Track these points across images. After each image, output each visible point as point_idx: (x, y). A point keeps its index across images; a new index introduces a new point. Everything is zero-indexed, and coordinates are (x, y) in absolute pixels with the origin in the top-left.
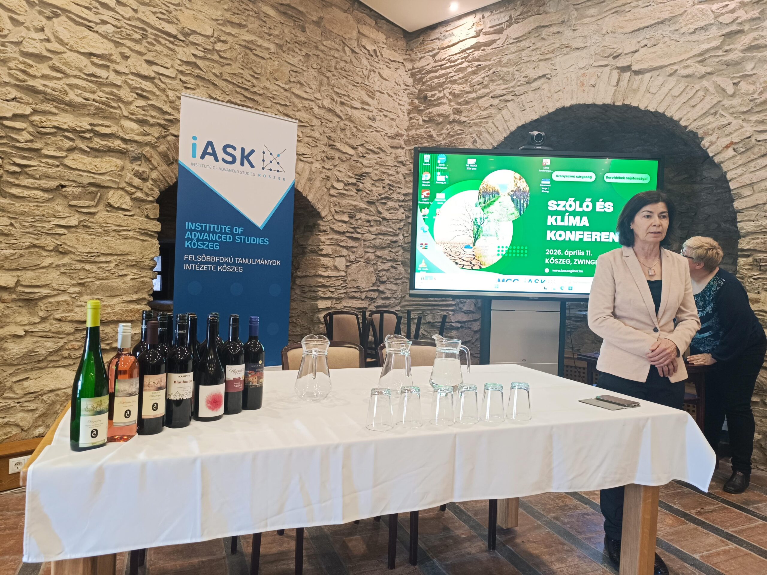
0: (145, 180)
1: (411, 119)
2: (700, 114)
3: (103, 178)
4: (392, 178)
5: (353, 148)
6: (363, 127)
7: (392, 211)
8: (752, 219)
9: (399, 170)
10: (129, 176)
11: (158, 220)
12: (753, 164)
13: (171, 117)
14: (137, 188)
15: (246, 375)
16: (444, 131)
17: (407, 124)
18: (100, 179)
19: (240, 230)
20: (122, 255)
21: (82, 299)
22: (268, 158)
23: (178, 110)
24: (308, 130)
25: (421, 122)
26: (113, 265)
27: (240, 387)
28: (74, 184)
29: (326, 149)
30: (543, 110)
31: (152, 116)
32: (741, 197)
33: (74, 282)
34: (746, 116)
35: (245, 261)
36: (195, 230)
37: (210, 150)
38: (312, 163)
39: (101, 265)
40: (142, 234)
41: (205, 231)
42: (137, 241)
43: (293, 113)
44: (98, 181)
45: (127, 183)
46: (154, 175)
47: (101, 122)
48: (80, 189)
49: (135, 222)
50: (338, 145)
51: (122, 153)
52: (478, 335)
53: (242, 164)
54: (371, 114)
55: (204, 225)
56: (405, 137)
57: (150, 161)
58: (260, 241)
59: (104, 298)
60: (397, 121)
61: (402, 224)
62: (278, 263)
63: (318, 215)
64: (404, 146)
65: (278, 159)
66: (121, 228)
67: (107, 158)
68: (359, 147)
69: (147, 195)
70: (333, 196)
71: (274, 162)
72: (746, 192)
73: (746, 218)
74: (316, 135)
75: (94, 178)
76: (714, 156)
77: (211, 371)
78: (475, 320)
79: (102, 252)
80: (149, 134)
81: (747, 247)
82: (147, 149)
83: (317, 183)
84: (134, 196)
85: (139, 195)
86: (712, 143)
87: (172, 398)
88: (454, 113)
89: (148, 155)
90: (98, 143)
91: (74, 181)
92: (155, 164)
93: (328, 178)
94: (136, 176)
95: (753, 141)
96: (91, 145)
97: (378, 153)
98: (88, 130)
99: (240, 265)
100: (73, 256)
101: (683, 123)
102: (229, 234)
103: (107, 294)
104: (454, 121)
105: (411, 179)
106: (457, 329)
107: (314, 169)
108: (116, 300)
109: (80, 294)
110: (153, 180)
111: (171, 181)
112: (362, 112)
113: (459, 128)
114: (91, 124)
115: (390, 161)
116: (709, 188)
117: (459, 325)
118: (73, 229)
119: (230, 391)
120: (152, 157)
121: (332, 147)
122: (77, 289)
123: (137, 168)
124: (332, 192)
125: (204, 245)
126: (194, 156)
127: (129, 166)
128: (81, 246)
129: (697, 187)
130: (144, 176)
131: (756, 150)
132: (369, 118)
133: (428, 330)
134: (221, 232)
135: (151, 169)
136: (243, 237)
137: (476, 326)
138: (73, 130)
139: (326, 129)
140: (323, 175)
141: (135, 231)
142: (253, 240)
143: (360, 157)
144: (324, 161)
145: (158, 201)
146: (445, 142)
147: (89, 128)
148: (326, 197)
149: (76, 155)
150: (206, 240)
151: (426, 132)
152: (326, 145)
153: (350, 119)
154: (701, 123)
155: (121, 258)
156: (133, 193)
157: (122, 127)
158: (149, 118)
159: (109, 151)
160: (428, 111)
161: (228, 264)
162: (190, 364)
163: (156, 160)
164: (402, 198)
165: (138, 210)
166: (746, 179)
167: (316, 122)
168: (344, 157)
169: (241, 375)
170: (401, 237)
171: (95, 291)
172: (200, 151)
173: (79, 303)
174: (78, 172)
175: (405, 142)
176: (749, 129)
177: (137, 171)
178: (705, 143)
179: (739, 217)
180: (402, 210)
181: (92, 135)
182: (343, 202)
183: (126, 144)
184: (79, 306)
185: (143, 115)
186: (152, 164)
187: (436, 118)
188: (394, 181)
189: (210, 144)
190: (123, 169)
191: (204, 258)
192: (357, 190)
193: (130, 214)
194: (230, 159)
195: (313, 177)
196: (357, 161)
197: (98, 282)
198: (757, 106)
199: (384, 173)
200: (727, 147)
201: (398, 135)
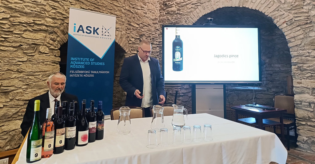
0: (55, 41)
1: (161, 12)
2: (272, 11)
3: (38, 41)
4: (154, 36)
5: (138, 25)
6: (142, 16)
7: (154, 49)
8: (296, 50)
9: (156, 32)
10: (48, 40)
11: (60, 57)
12: (294, 29)
13: (65, 16)
14: (51, 45)
15: (97, 126)
16: (174, 17)
17: (159, 14)
18: (36, 42)
19: (93, 60)
20: (44, 72)
21: (27, 91)
22: (104, 31)
23: (69, 13)
24: (120, 19)
25: (165, 14)
26: (41, 76)
27: (95, 131)
28: (26, 44)
29: (127, 25)
30: (212, 9)
31: (58, 16)
32: (291, 42)
33: (24, 84)
34: (290, 11)
35: (95, 72)
36: (75, 61)
37: (81, 29)
38: (122, 31)
39: (36, 76)
40: (53, 63)
41: (79, 61)
42: (51, 66)
43: (114, 12)
44: (35, 43)
45: (47, 43)
46: (58, 39)
47: (38, 19)
48: (28, 46)
49: (50, 58)
50: (132, 24)
51: (45, 31)
52: (191, 98)
53: (94, 34)
54: (145, 11)
55: (78, 58)
56: (158, 20)
57: (57, 34)
58: (101, 64)
59: (37, 90)
60: (155, 13)
61: (158, 53)
62: (108, 72)
63: (124, 52)
64: (158, 23)
65: (108, 31)
66: (44, 61)
67: (40, 33)
68: (141, 24)
69: (55, 47)
70: (131, 44)
71: (107, 32)
72: (293, 40)
73: (293, 50)
74: (123, 20)
75: (34, 41)
76: (279, 26)
77: (83, 124)
78: (189, 92)
79: (36, 71)
80: (56, 23)
81: (295, 62)
82: (56, 29)
83: (124, 39)
84: (50, 48)
85: (52, 47)
86: (278, 22)
87: (67, 137)
88: (177, 10)
89: (56, 31)
90: (36, 27)
91: (26, 43)
92: (59, 35)
93: (128, 37)
94: (51, 40)
95: (293, 20)
96: (33, 29)
97: (148, 26)
98: (32, 23)
99: (93, 74)
100: (24, 73)
101: (266, 14)
102: (88, 61)
103: (38, 88)
104: (177, 13)
105: (161, 36)
106: (182, 96)
107: (122, 34)
108: (41, 90)
109: (27, 88)
110: (58, 41)
111: (65, 41)
112: (141, 10)
113: (180, 16)
114: (33, 20)
115: (153, 29)
116: (278, 38)
117: (183, 94)
118: (25, 62)
119: (91, 133)
120: (58, 32)
121: (130, 25)
122: (25, 87)
123: (51, 37)
124: (130, 42)
125: (78, 66)
126: (75, 31)
127: (48, 36)
128: (28, 69)
129: (274, 37)
130: (54, 40)
131: (295, 24)
132: (144, 13)
133: (170, 97)
134: (85, 61)
135: (57, 37)
136: (94, 63)
137: (190, 95)
138: (26, 23)
139: (127, 18)
140: (126, 36)
141: (50, 62)
142: (98, 64)
143: (141, 28)
144: (126, 30)
145: (59, 49)
146: (174, 21)
147: (33, 22)
148: (128, 44)
149: (27, 33)
150: (79, 64)
151: (166, 18)
152: (127, 24)
153: (136, 13)
154: (273, 14)
155: (44, 73)
156: (50, 47)
157: (46, 21)
158: (57, 17)
159: (41, 30)
160: (167, 10)
161: (88, 74)
162: (75, 123)
163: (59, 33)
164: (158, 43)
165: (51, 53)
166: (292, 35)
167: (123, 15)
168: (134, 28)
169: (95, 126)
170: (158, 59)
171: (33, 87)
172: (77, 29)
173: (26, 93)
174: (27, 39)
175: (158, 21)
176: (291, 16)
177: (52, 38)
178: (275, 21)
179: (291, 50)
180: (158, 48)
181: (34, 24)
182: (135, 46)
183: (47, 27)
184: (26, 94)
185: (54, 16)
186: (58, 35)
187: (170, 12)
188: (154, 37)
189: (81, 26)
190: (46, 37)
191: (78, 72)
192: (140, 41)
193: (48, 55)
194: (89, 32)
195: (122, 36)
196: (140, 30)
197: (34, 83)
198: (294, 7)
199: (150, 34)
200: (284, 23)
201: (156, 19)
